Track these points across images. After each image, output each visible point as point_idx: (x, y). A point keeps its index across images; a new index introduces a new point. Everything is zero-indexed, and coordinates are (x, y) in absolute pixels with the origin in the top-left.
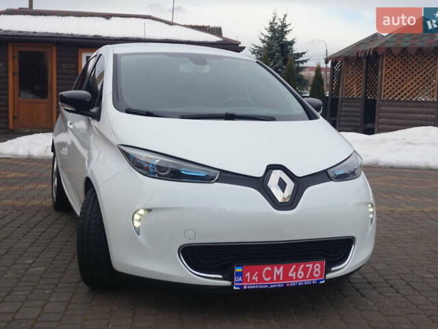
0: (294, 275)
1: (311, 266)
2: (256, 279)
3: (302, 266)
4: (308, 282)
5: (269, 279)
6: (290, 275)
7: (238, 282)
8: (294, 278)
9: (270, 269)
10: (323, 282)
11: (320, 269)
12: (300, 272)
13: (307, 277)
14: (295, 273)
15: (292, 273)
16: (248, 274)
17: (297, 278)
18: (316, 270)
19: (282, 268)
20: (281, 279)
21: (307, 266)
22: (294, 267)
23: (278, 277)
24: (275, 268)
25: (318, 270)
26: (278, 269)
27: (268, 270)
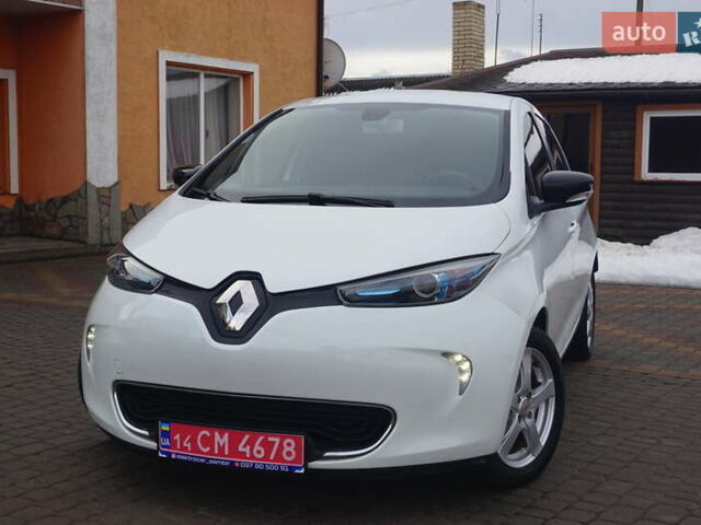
0: (247, 450)
1: (277, 440)
2: (189, 445)
3: (261, 438)
4: (272, 466)
5: (208, 449)
6: (241, 449)
7: (164, 447)
8: (248, 456)
9: (208, 434)
10: (302, 471)
11: (295, 449)
12: (257, 447)
13: (272, 458)
14: (248, 447)
15: (245, 446)
16: (177, 437)
17: (252, 457)
18: (287, 449)
19: (226, 435)
20: (227, 453)
21: (270, 439)
22: (247, 437)
23: (221, 449)
24: (216, 434)
25: (291, 449)
26: (222, 437)
27: (205, 435)
